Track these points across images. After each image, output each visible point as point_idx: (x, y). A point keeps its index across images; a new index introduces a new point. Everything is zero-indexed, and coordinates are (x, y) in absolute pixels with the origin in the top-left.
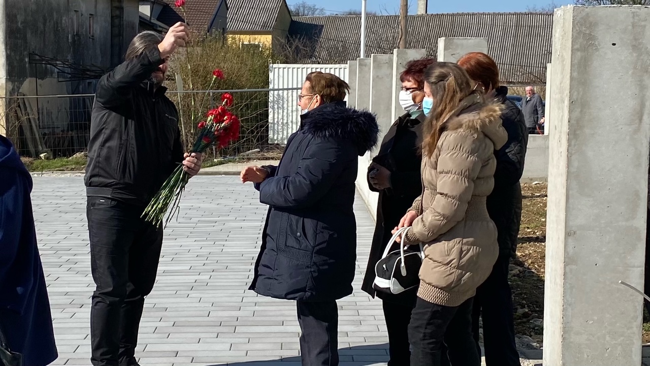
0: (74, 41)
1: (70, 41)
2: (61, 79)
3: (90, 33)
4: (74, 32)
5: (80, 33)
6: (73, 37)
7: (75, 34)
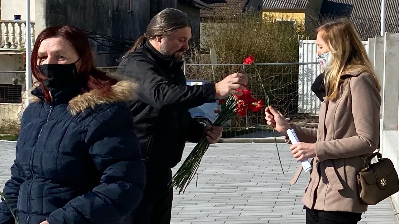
0: (114, 16)
1: (109, 16)
2: (100, 52)
3: (129, 9)
4: (114, 8)
5: (119, 9)
6: (113, 12)
7: (115, 9)
